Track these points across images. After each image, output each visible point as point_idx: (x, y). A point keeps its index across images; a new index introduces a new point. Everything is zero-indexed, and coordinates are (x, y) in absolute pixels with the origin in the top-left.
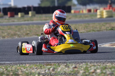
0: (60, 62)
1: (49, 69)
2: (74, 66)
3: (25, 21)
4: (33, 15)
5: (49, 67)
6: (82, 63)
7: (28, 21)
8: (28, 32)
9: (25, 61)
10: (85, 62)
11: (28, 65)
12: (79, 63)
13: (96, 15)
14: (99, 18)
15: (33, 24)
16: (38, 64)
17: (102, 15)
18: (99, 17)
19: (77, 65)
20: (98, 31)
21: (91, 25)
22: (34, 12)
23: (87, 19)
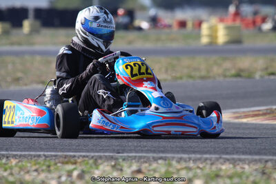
0: (100, 157)
1: (69, 174)
2: (134, 167)
3: (12, 44)
4: (34, 31)
5: (70, 167)
6: (155, 159)
7: (19, 44)
8: (19, 75)
9: (7, 150)
10: (165, 159)
11: (14, 162)
12: (147, 160)
13: (199, 36)
14: (206, 46)
15: (33, 53)
16: (41, 160)
17: (213, 36)
18: (205, 40)
19: (144, 166)
20: (202, 78)
21: (186, 61)
22: (38, 23)
23: (174, 45)
